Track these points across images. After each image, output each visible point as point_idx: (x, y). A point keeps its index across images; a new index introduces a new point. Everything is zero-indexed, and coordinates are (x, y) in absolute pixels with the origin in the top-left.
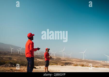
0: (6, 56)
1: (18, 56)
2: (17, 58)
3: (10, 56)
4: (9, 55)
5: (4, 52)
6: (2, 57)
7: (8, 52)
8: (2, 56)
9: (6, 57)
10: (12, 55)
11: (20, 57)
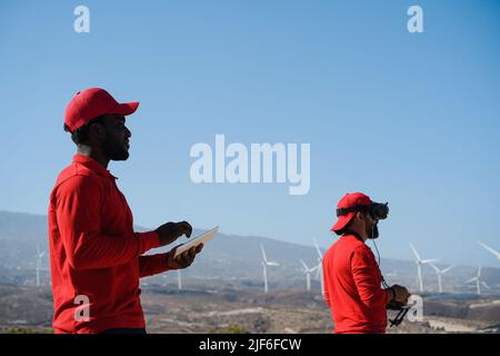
0: (236, 312)
1: (305, 306)
2: (300, 316)
3: (259, 310)
4: (255, 304)
5: (223, 287)
6: (215, 317)
7: (249, 284)
8: (211, 314)
9: (239, 316)
10: (269, 300)
11: (322, 313)
